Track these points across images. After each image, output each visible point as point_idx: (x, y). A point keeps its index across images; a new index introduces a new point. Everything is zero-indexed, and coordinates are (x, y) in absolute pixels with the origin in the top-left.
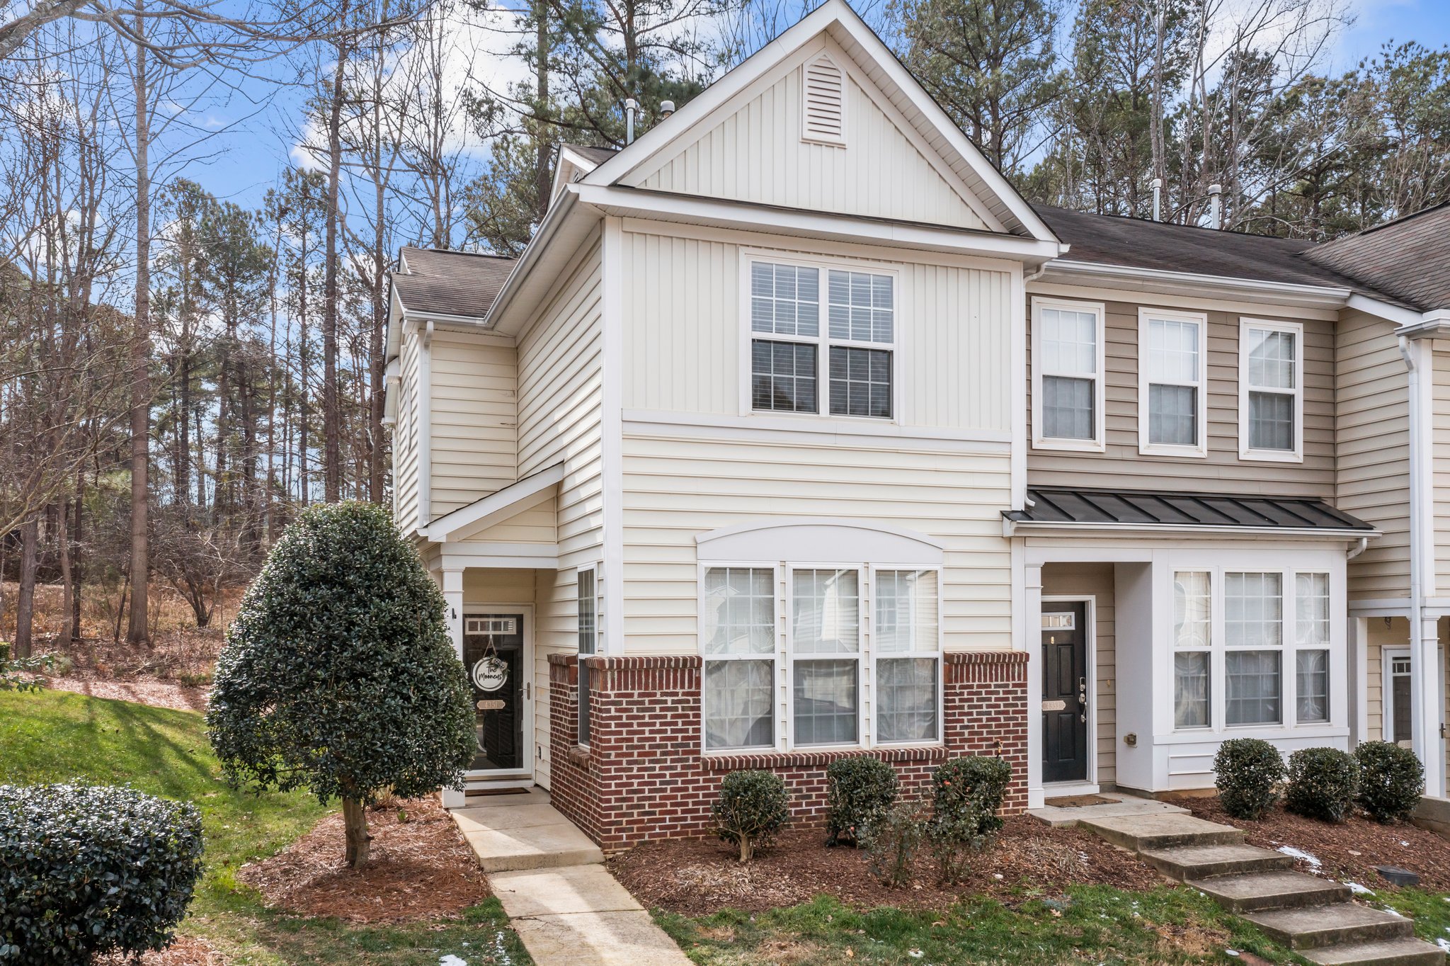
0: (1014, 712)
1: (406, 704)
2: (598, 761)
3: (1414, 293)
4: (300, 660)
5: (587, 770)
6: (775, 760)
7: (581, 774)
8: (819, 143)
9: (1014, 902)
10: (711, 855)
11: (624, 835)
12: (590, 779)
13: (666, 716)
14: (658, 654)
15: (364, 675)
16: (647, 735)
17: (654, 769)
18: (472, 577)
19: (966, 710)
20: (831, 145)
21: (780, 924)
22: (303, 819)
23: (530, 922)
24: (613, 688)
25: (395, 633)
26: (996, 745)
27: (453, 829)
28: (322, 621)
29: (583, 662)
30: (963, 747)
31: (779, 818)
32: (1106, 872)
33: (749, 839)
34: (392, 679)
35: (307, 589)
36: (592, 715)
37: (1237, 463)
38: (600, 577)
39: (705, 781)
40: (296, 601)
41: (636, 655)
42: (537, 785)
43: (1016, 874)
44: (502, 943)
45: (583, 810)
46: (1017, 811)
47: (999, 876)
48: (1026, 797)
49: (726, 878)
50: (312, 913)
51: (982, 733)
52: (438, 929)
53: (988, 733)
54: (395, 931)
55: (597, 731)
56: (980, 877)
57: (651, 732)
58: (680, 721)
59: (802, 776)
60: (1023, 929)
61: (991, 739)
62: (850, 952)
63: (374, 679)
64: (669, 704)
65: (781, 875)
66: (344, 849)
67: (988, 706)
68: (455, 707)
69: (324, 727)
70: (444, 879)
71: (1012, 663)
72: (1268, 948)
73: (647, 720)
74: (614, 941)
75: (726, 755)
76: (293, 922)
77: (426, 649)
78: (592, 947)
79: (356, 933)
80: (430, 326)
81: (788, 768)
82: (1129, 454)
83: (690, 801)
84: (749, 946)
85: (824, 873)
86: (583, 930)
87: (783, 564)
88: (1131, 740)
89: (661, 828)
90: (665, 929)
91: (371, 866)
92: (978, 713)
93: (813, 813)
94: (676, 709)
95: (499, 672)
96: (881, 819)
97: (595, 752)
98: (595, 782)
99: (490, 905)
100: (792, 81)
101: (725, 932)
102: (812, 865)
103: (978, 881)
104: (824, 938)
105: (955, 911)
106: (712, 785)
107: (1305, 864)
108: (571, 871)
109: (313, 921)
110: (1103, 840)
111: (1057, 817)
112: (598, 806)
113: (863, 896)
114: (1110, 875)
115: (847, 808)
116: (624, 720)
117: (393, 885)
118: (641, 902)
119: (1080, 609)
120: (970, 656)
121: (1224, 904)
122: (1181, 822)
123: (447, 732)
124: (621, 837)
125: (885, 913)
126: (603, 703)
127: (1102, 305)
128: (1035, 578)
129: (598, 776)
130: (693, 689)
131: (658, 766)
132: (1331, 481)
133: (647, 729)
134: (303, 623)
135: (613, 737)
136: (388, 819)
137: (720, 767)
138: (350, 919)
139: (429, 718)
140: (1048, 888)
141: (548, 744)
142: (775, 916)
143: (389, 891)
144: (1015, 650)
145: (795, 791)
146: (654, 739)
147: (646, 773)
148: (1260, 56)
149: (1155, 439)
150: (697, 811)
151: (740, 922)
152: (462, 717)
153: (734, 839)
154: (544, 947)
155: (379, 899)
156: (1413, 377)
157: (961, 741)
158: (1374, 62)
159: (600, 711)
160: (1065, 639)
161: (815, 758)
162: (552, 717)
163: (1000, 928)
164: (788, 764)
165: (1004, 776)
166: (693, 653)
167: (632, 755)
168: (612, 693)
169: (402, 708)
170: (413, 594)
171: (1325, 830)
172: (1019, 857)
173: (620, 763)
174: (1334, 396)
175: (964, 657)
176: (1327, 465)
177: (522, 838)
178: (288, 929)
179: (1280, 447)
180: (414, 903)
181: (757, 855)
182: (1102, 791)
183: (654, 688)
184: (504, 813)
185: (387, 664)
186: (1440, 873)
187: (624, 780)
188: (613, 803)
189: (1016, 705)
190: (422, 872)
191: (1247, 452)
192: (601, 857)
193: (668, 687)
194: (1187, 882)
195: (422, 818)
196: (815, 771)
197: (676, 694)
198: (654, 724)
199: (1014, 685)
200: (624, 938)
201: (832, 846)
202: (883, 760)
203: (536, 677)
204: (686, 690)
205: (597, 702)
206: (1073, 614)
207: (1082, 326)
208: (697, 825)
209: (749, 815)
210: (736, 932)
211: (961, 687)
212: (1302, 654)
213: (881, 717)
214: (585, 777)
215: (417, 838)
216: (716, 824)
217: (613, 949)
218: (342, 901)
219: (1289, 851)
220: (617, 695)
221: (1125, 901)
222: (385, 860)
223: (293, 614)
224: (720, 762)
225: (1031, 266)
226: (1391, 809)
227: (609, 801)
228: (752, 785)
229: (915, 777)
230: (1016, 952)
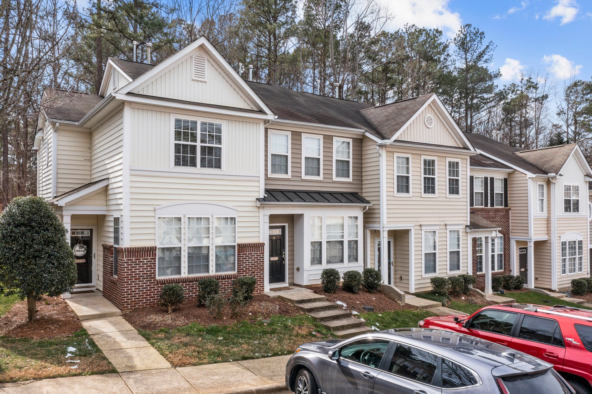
0: (260, 262)
1: (53, 266)
2: (120, 282)
3: (383, 132)
4: (14, 252)
5: (116, 285)
6: (181, 279)
7: (114, 286)
8: (198, 81)
9: (254, 322)
10: (159, 311)
11: (129, 306)
12: (117, 288)
13: (144, 266)
14: (141, 246)
15: (38, 256)
16: (137, 273)
17: (140, 284)
18: (74, 217)
19: (244, 262)
20: (201, 82)
21: (179, 332)
22: (7, 305)
23: (97, 336)
24: (126, 258)
25: (49, 242)
26: (254, 272)
27: (67, 306)
28: (23, 239)
29: (115, 248)
30: (243, 273)
31: (181, 299)
32: (283, 311)
33: (171, 306)
34: (48, 258)
35: (16, 228)
36: (118, 266)
37: (332, 182)
38: (122, 220)
39: (157, 287)
40: (12, 232)
41: (134, 247)
42: (97, 289)
43: (256, 313)
44: (87, 342)
45: (115, 298)
46: (261, 293)
47: (251, 314)
48: (263, 288)
49: (163, 319)
50: (19, 337)
51: (249, 269)
52: (65, 339)
53: (251, 269)
54: (50, 341)
55: (120, 272)
56: (245, 314)
57: (139, 272)
58: (149, 268)
59: (190, 284)
60: (254, 330)
61: (252, 271)
62: (200, 339)
63: (41, 258)
64: (145, 262)
65: (181, 317)
66: (27, 315)
67: (251, 260)
68: (70, 266)
69: (23, 275)
70: (65, 323)
71: (259, 246)
72: (324, 331)
73: (137, 268)
74: (125, 340)
75: (165, 278)
76: (13, 340)
77: (60, 247)
78: (118, 342)
79: (36, 342)
80: (57, 124)
81: (186, 282)
82: (299, 179)
83: (152, 294)
84: (169, 339)
85: (195, 315)
86: (115, 337)
87: (184, 216)
88: (298, 269)
89: (142, 303)
90: (142, 335)
91: (38, 320)
92: (248, 263)
93: (194, 296)
94: (148, 264)
95: (83, 249)
96: (213, 298)
97: (119, 279)
98: (119, 289)
99: (82, 331)
100: (189, 61)
101: (161, 335)
102: (192, 313)
103: (244, 316)
104: (193, 335)
105: (235, 326)
106: (160, 288)
107: (342, 306)
108: (110, 319)
109: (20, 339)
110: (285, 301)
111: (273, 294)
112: (120, 297)
113: (207, 322)
114: (284, 312)
115: (203, 295)
116: (130, 268)
117: (47, 326)
118: (134, 328)
119: (283, 228)
120: (246, 244)
121: (315, 319)
122: (310, 294)
123: (68, 275)
124: (128, 307)
125: (213, 327)
126: (122, 263)
127: (290, 132)
128: (267, 219)
129: (120, 287)
130: (153, 257)
131: (141, 283)
132: (361, 187)
133: (137, 271)
134: (15, 239)
135: (126, 274)
136: (41, 304)
137: (162, 282)
138: (33, 338)
139: (61, 270)
140: (265, 317)
141: (102, 275)
142: (178, 329)
143: (46, 328)
144: (260, 242)
145: (188, 289)
146: (140, 274)
147: (137, 285)
148: (366, 24)
149: (306, 174)
150: (155, 297)
151: (166, 332)
152: (73, 269)
153: (167, 306)
154: (102, 343)
155: (42, 331)
156: (381, 158)
157: (243, 271)
158: (402, 30)
159: (121, 265)
160: (279, 237)
161: (194, 278)
162: (104, 266)
163: (247, 329)
164: (185, 281)
165: (254, 283)
166: (154, 245)
167: (132, 279)
168: (125, 259)
169: (52, 267)
170: (55, 228)
171: (352, 296)
172: (258, 308)
173: (128, 282)
174: (362, 161)
175: (244, 245)
176: (359, 182)
177: (93, 308)
178: (11, 342)
179: (345, 177)
180: (55, 332)
181: (174, 311)
182: (290, 285)
183: (140, 257)
184: (85, 300)
185: (46, 253)
186: (381, 307)
187: (130, 288)
188: (125, 296)
189: (261, 260)
190: (57, 322)
191: (335, 179)
192: (121, 314)
193: (145, 257)
194: (306, 313)
195: (54, 303)
196: (194, 283)
197: (148, 259)
198: (140, 269)
199: (260, 253)
200: (128, 339)
201: (199, 307)
202: (215, 279)
203: (97, 251)
204: (151, 257)
205: (120, 262)
206: (281, 229)
207: (284, 139)
208: (155, 302)
209: (171, 298)
210: (165, 335)
211: (243, 254)
212: (350, 242)
213: (217, 265)
214: (116, 287)
215: (54, 310)
216: (160, 301)
217: (125, 342)
218: (29, 332)
219: (339, 303)
220: (127, 260)
221: (287, 319)
222: (43, 318)
223: (11, 236)
224: (162, 281)
225: (266, 122)
226: (372, 288)
227: (124, 295)
228: (172, 288)
229: (228, 283)
230: (251, 336)
